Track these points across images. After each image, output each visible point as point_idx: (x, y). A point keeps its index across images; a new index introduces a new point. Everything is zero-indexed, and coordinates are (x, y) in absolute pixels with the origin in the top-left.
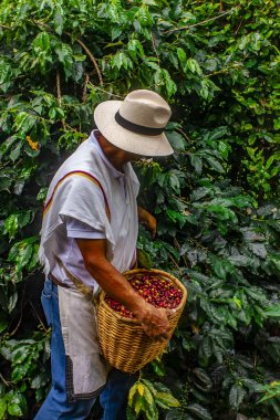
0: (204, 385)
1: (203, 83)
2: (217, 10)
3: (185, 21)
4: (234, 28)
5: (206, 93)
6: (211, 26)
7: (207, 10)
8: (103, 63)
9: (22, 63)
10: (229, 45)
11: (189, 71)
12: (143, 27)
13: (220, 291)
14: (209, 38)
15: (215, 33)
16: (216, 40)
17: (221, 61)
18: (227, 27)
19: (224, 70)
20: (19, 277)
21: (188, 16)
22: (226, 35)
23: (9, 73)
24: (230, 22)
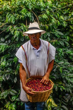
0: (66, 101)
1: (64, 22)
2: (66, 4)
3: (59, 7)
4: (70, 9)
5: (65, 25)
6: (64, 9)
7: (63, 4)
8: (39, 17)
9: (17, 17)
10: (69, 14)
11: (61, 19)
12: (50, 7)
13: (70, 74)
14: (64, 12)
15: (66, 10)
16: (66, 12)
17: (68, 17)
18: (69, 9)
19: (69, 20)
20: (17, 73)
21: (59, 6)
22: (68, 11)
23: (14, 19)
24: (70, 8)
